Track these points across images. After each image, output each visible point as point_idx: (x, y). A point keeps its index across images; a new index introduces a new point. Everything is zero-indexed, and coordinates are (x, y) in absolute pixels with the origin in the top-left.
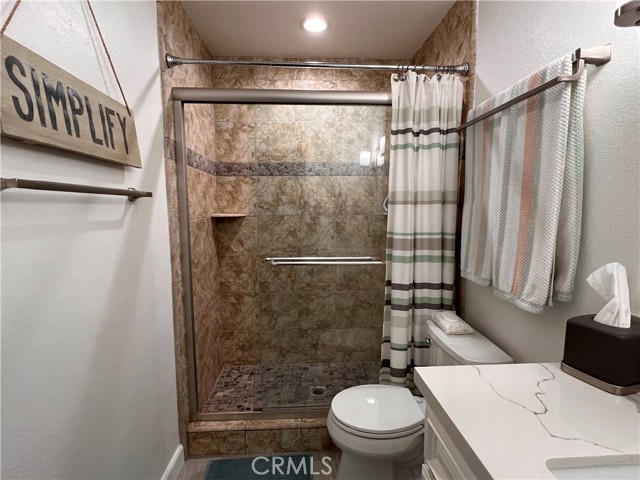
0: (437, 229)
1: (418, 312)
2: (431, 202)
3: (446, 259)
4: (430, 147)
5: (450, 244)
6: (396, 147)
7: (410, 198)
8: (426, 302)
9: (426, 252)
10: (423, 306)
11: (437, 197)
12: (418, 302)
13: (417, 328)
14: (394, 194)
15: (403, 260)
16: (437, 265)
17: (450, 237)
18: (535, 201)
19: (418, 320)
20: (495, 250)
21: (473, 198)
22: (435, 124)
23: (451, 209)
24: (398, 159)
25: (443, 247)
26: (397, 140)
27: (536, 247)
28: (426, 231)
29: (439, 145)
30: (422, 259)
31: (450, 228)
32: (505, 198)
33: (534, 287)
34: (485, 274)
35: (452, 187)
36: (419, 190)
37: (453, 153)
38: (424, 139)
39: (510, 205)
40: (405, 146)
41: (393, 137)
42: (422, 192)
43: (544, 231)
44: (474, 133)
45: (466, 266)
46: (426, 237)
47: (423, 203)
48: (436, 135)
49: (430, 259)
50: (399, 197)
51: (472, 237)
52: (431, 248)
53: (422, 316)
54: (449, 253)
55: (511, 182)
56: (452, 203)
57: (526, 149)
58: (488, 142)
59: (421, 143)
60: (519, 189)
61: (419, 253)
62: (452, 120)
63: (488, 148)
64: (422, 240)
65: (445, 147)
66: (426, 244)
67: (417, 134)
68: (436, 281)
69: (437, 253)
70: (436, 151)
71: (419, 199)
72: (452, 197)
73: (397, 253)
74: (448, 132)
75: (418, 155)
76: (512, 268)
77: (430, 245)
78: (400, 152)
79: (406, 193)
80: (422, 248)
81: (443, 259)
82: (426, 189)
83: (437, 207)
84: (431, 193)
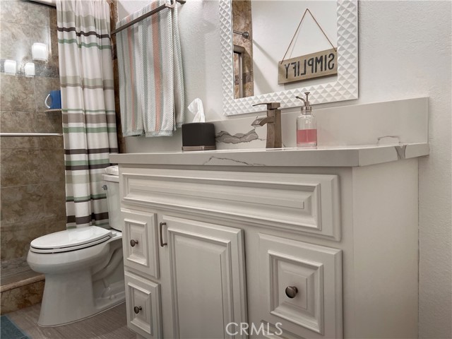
0: (101, 107)
1: (94, 171)
2: (95, 87)
3: (111, 130)
4: (90, 45)
5: (112, 119)
6: (63, 41)
7: (79, 82)
8: (99, 163)
9: (95, 126)
10: (97, 167)
11: (99, 83)
12: (93, 163)
13: (94, 184)
14: (65, 78)
15: (78, 130)
16: (104, 134)
17: (112, 114)
18: (162, 74)
19: (94, 178)
20: (144, 108)
21: (125, 82)
22: (92, 29)
23: (110, 93)
24: (65, 51)
25: (107, 122)
26: (63, 35)
27: (165, 100)
28: (93, 109)
29: (96, 45)
30: (93, 130)
31: (111, 107)
32: (146, 75)
33: (166, 121)
34: (139, 127)
35: (109, 77)
36: (85, 77)
37: (107, 52)
38: (84, 39)
39: (149, 80)
40: (71, 41)
41: (59, 33)
42: (88, 79)
43: (168, 89)
44: (122, 37)
45: (126, 128)
46: (94, 114)
47: (89, 87)
48: (93, 37)
49: (99, 130)
50: (70, 81)
51: (128, 108)
52: (98, 122)
53: (97, 174)
54: (112, 125)
55: (148, 66)
56: (111, 88)
57: (154, 44)
58: (131, 42)
59: (83, 41)
60: (153, 69)
61: (89, 125)
62: (104, 28)
63: (132, 45)
64: (91, 115)
65: (101, 48)
66: (94, 119)
67: (79, 35)
68: (105, 146)
69: (103, 125)
70: (95, 49)
71: (86, 84)
72: (110, 84)
73: (72, 125)
74: (102, 37)
75: (81, 51)
76: (154, 116)
77: (98, 120)
78: (67, 45)
79: (75, 78)
80: (92, 122)
81: (108, 130)
82: (90, 77)
83: (100, 91)
84: (94, 80)
